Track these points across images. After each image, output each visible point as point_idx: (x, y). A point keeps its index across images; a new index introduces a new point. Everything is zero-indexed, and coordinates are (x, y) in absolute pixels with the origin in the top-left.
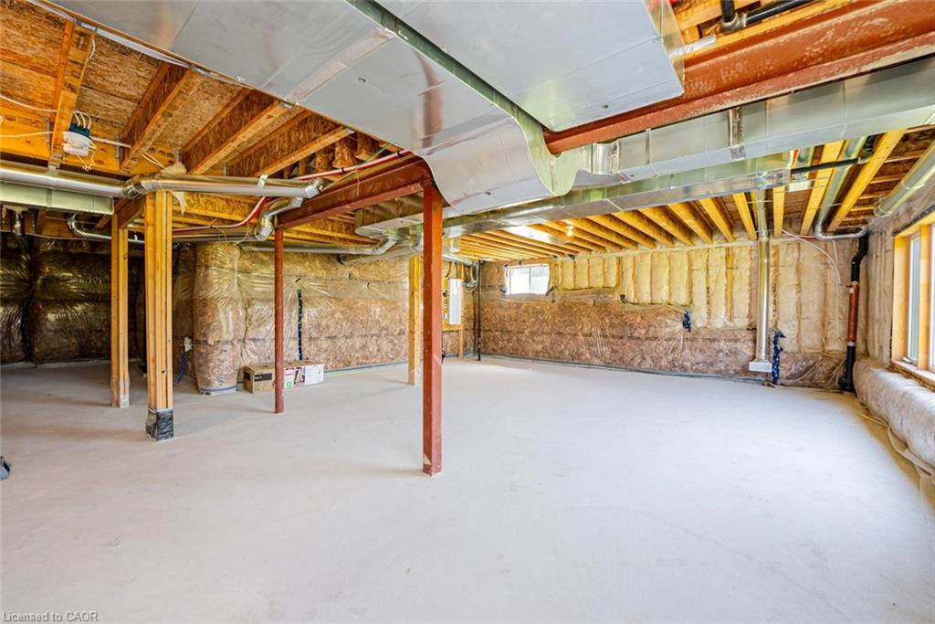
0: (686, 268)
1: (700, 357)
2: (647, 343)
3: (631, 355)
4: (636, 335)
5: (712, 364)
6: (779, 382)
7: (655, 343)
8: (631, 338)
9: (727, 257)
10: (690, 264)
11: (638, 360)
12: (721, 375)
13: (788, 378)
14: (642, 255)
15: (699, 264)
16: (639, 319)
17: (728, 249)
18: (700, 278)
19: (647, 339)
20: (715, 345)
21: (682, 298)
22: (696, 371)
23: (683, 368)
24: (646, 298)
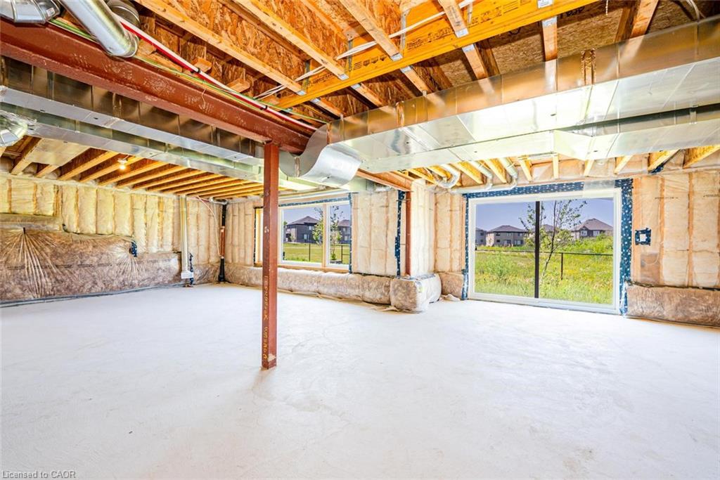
0: (129, 206)
1: (146, 275)
2: (99, 268)
3: (81, 282)
4: (88, 262)
5: (154, 279)
6: (194, 283)
7: (107, 268)
8: (82, 265)
9: (159, 203)
10: (132, 205)
11: (88, 286)
12: (159, 286)
13: (198, 280)
14: (87, 189)
15: (140, 205)
16: (91, 248)
17: (160, 198)
18: (140, 216)
19: (99, 265)
20: (156, 265)
21: (126, 230)
22: (143, 285)
23: (132, 285)
24: (92, 229)
